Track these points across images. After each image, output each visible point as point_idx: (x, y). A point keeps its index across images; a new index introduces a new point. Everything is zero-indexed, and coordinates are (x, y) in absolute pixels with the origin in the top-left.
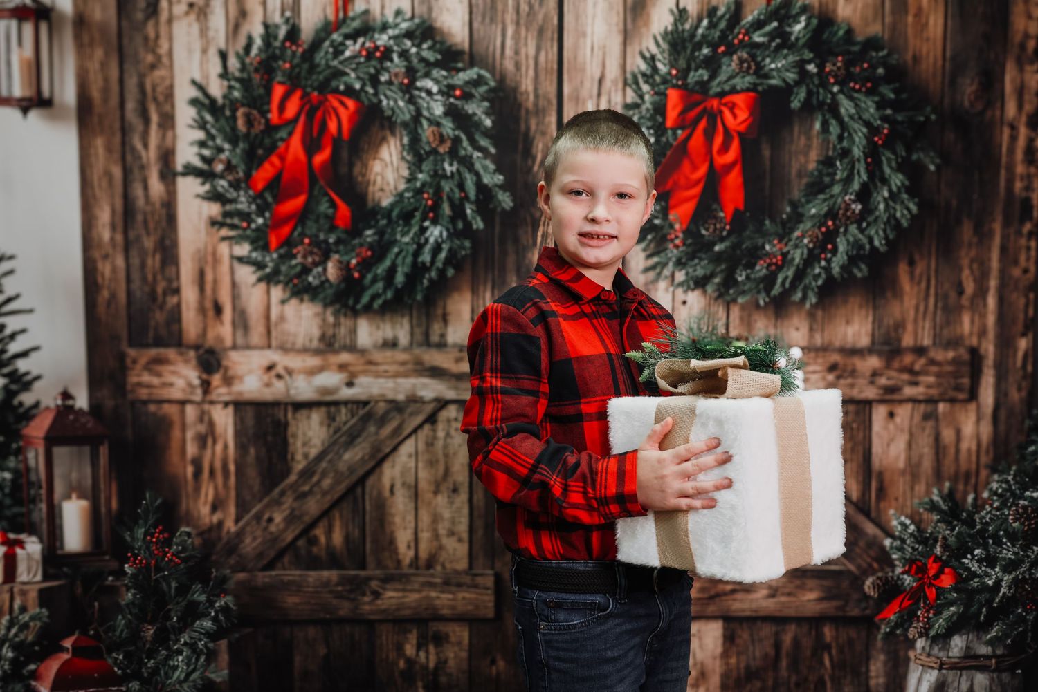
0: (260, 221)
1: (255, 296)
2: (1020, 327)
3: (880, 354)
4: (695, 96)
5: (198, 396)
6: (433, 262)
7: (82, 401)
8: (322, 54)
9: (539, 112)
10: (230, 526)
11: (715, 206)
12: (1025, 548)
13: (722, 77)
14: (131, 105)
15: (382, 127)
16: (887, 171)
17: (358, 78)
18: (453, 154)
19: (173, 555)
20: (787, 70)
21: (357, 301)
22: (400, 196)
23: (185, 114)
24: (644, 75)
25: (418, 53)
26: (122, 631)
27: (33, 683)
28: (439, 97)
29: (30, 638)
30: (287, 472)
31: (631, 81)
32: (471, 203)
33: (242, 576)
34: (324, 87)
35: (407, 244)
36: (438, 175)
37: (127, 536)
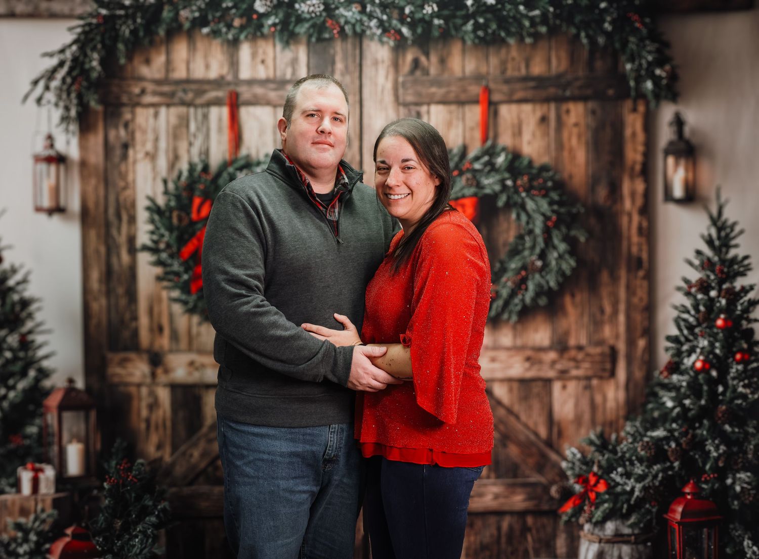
0: (186, 277)
1: (182, 321)
2: (639, 332)
3: (556, 350)
5: (148, 380)
7: (80, 384)
8: (222, 180)
10: (168, 458)
12: (649, 467)
13: (457, 188)
14: (111, 211)
16: (556, 242)
19: (133, 477)
20: (495, 184)
23: (142, 215)
26: (102, 524)
27: (48, 556)
29: (47, 528)
30: (201, 426)
33: (174, 490)
37: (106, 466)
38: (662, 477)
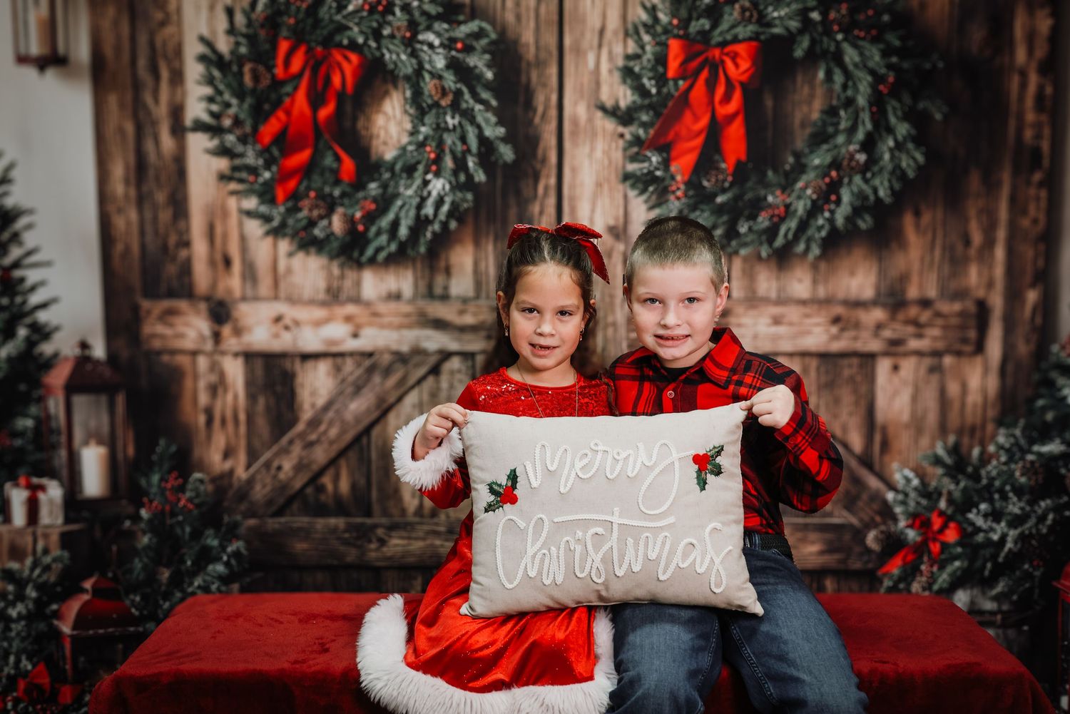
0: (267, 175)
1: (263, 248)
2: (1028, 278)
3: (884, 306)
4: (697, 46)
5: (209, 346)
6: (436, 215)
7: (99, 351)
8: (325, 8)
9: (540, 64)
10: (242, 473)
11: (717, 157)
12: (1033, 502)
13: (724, 26)
14: (142, 62)
15: (385, 81)
16: (893, 120)
17: (362, 32)
18: (455, 107)
19: (187, 501)
20: (790, 18)
21: (362, 253)
22: (404, 149)
23: (194, 70)
24: (645, 25)
25: (419, 7)
26: (139, 573)
27: (56, 622)
28: (440, 50)
29: (53, 579)
30: (294, 421)
31: (631, 31)
32: (472, 155)
33: (252, 522)
34: (328, 42)
35: (410, 197)
36: (440, 129)
37: (143, 482)
38: (1054, 520)
